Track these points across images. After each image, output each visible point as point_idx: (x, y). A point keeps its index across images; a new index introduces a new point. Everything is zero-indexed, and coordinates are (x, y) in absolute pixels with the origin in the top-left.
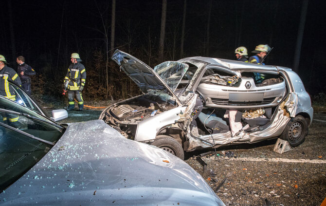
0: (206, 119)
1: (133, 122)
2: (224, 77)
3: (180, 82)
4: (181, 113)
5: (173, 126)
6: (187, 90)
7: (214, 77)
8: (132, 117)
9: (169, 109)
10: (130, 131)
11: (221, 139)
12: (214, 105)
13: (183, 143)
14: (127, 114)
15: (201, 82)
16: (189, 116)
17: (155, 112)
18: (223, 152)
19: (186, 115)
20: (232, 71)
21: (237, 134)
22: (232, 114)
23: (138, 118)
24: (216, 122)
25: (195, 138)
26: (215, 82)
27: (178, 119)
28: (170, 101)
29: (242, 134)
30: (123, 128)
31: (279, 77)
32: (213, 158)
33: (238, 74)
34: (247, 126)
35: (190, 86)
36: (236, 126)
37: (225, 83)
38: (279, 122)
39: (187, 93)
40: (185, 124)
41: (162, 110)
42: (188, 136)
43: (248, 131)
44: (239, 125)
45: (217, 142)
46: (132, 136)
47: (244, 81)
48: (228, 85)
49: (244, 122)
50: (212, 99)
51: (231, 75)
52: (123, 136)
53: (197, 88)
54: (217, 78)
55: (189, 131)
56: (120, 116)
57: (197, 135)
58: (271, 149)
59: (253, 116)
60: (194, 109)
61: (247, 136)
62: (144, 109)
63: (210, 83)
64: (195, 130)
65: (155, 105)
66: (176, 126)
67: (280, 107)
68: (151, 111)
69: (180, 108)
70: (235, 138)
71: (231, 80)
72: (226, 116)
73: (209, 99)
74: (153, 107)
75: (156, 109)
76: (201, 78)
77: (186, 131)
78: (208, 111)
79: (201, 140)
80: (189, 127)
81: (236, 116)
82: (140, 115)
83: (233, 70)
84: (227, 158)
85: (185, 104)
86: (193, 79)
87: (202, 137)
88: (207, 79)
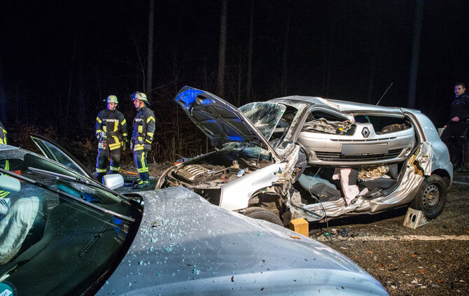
0: (310, 182)
1: (213, 185)
2: (333, 122)
3: (274, 130)
4: (280, 172)
5: (269, 190)
6: (285, 140)
7: (319, 123)
8: (209, 180)
9: (262, 167)
10: (213, 197)
11: (332, 209)
12: (319, 161)
13: (281, 215)
14: (201, 176)
15: (303, 130)
16: (289, 177)
17: (242, 172)
18: (334, 230)
19: (285, 175)
20: (343, 115)
21: (353, 202)
23: (218, 181)
24: (322, 186)
25: (296, 207)
26: (320, 129)
27: (276, 179)
28: (262, 155)
29: (360, 201)
30: (200, 193)
31: (405, 122)
33: (351, 118)
34: (365, 191)
35: (289, 135)
36: (351, 191)
37: (334, 131)
38: (410, 183)
39: (285, 145)
40: (284, 187)
41: (252, 169)
42: (288, 204)
43: (367, 197)
44: (355, 188)
45: (328, 213)
47: (360, 127)
48: (338, 132)
49: (361, 185)
50: (317, 153)
51: (343, 119)
53: (298, 139)
54: (323, 124)
55: (289, 198)
56: (192, 179)
57: (300, 204)
58: (400, 223)
59: (374, 176)
60: (295, 167)
61: (366, 204)
62: (224, 169)
63: (314, 130)
64: (297, 197)
66: (273, 190)
67: (409, 163)
68: (236, 171)
69: (278, 165)
70: (350, 208)
71: (342, 127)
72: (335, 177)
73: (313, 153)
74: (237, 166)
75: (242, 168)
77: (285, 197)
78: (312, 170)
79: (305, 211)
80: (288, 192)
81: (350, 176)
82: (219, 177)
83: (343, 112)
84: (340, 237)
85: (284, 159)
86: (293, 125)
87: (306, 207)
88: (311, 125)
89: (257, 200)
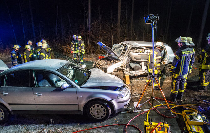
0: (133, 65)
1: (106, 67)
2: (139, 50)
3: (122, 52)
5: (119, 68)
6: (124, 55)
7: (135, 50)
8: (105, 65)
9: (118, 62)
10: (105, 70)
11: (139, 73)
12: (135, 60)
13: (123, 74)
14: (103, 64)
15: (130, 52)
16: (125, 64)
17: (113, 63)
18: (140, 78)
19: (124, 64)
20: (142, 47)
21: (145, 71)
22: (143, 64)
23: (107, 65)
24: (136, 67)
25: (128, 72)
26: (135, 51)
27: (121, 65)
28: (118, 59)
30: (103, 69)
32: (135, 80)
33: (145, 48)
35: (125, 54)
36: (144, 68)
37: (139, 52)
39: (124, 56)
40: (124, 67)
41: (115, 63)
42: (125, 71)
45: (137, 74)
46: (105, 71)
47: (146, 51)
48: (141, 52)
50: (135, 58)
51: (142, 49)
52: (102, 72)
53: (129, 54)
54: (136, 50)
55: (125, 70)
56: (101, 65)
57: (129, 71)
60: (127, 62)
62: (109, 62)
63: (133, 52)
64: (128, 69)
65: (113, 61)
66: (121, 68)
68: (112, 63)
69: (122, 62)
70: (144, 72)
71: (141, 50)
72: (140, 64)
74: (112, 61)
75: (114, 62)
76: (129, 51)
77: (124, 70)
78: (134, 62)
79: (130, 73)
80: (125, 68)
81: (144, 64)
82: (108, 64)
84: (140, 80)
85: (123, 60)
86: (127, 51)
87: (131, 72)
88: (132, 50)
89: (116, 70)
